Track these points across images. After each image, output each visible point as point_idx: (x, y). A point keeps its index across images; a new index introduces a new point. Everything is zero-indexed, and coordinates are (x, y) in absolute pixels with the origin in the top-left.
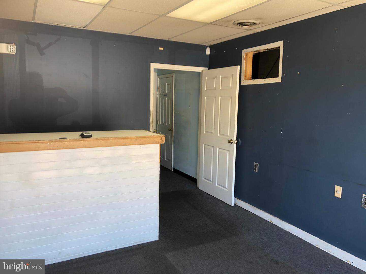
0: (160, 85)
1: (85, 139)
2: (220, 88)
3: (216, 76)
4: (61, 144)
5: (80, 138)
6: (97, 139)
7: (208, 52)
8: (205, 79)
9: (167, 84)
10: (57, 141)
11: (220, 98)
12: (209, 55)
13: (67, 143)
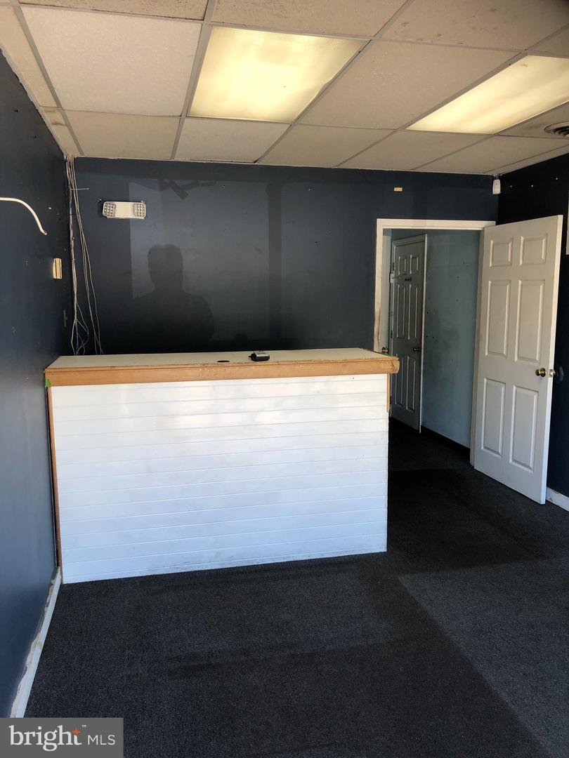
0: (397, 259)
1: (258, 363)
2: (521, 263)
3: (513, 239)
4: (220, 370)
5: (250, 360)
6: (278, 364)
7: (497, 189)
8: (489, 244)
9: (411, 256)
10: (214, 366)
11: (520, 282)
12: (499, 195)
13: (229, 370)
